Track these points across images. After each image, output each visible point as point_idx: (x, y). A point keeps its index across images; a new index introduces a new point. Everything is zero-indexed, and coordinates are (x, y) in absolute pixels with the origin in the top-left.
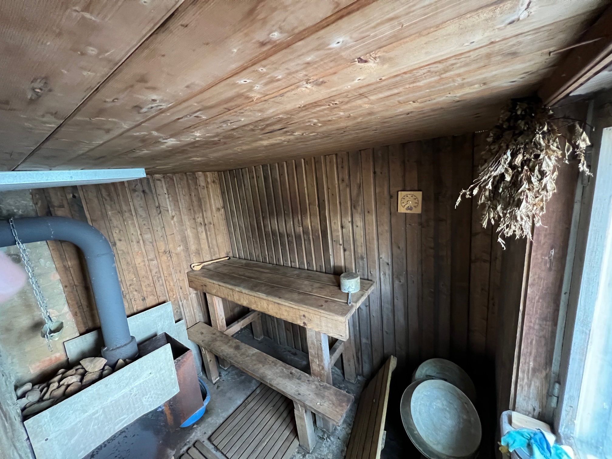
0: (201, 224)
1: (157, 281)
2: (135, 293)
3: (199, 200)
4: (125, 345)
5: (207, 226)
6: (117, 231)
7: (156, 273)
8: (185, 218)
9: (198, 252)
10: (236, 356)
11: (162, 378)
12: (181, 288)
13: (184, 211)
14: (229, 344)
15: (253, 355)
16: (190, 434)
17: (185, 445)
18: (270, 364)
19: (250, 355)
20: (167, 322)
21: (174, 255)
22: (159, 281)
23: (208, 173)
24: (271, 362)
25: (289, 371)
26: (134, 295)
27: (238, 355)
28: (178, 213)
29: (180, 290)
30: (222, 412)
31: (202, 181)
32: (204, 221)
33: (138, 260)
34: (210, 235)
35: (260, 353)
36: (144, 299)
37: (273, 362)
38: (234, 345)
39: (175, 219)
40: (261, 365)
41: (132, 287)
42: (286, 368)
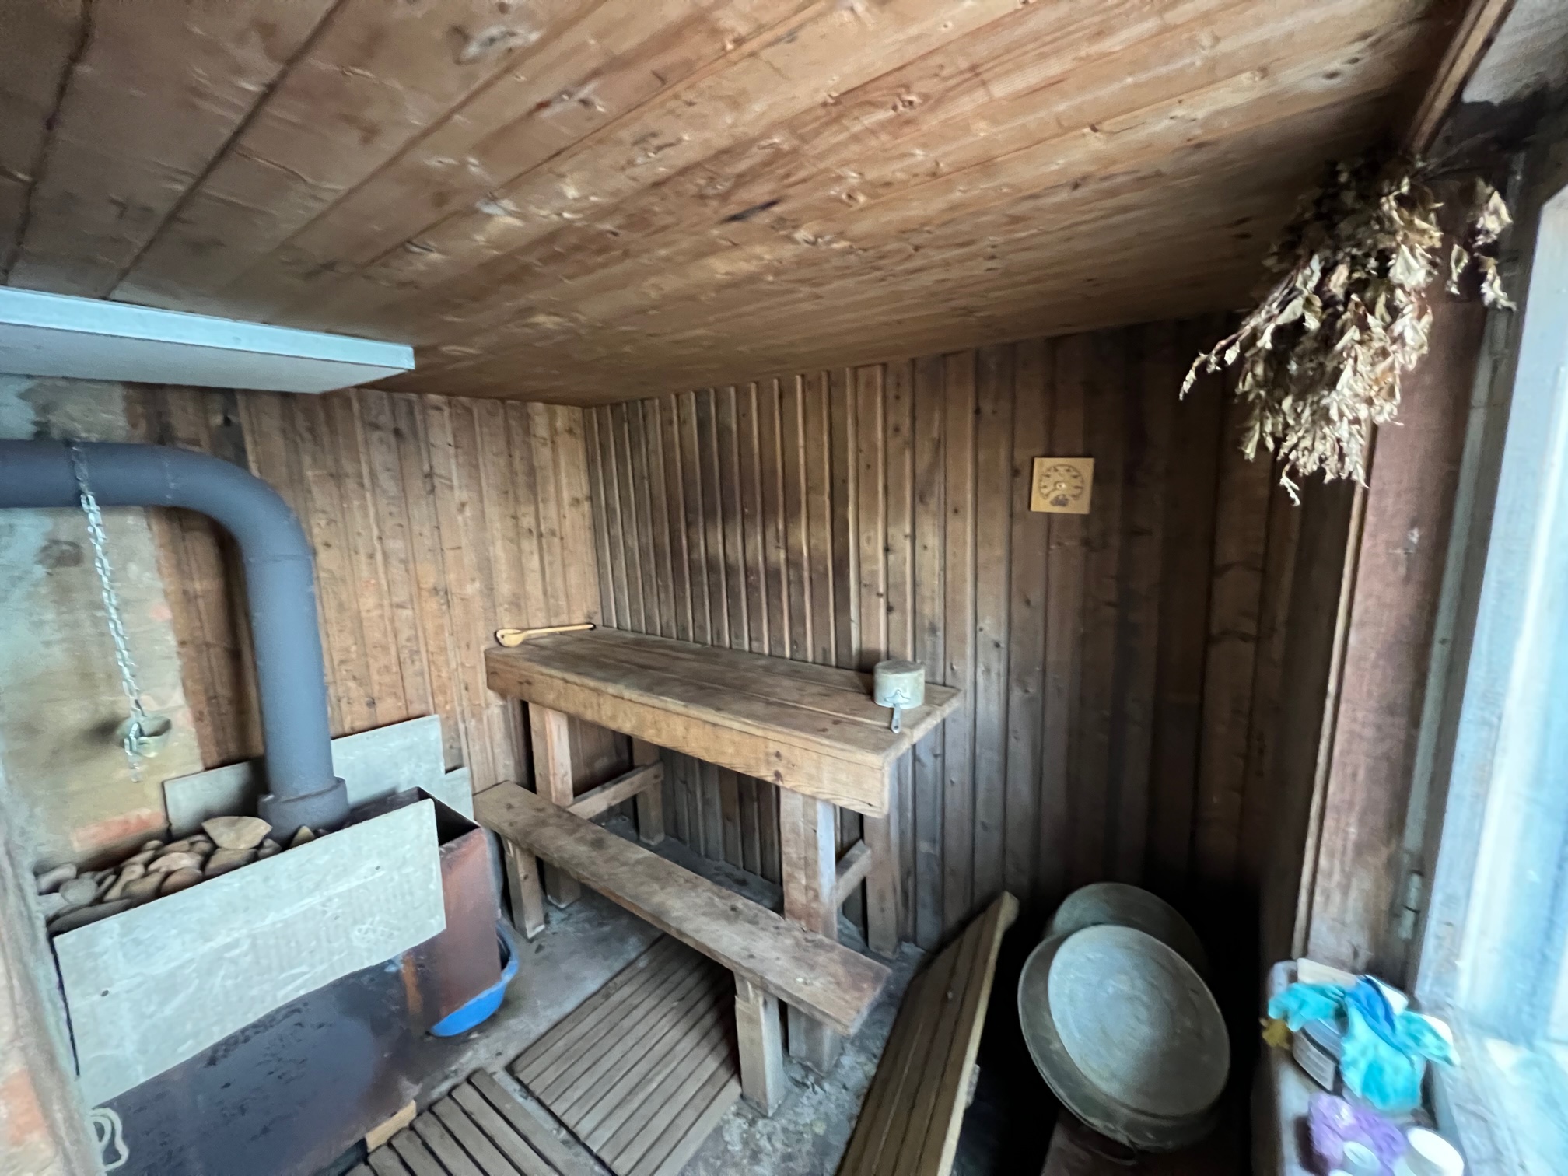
0: (530, 531)
1: (409, 661)
2: (352, 684)
3: (531, 471)
4: (320, 794)
5: (544, 540)
6: (323, 523)
7: (408, 640)
8: (493, 512)
9: (517, 603)
10: (594, 863)
11: (406, 886)
12: (467, 689)
13: (491, 494)
14: (578, 835)
15: (638, 862)
16: (460, 1053)
17: (446, 1078)
18: (680, 886)
19: (632, 861)
20: (425, 767)
21: (456, 600)
22: (413, 662)
23: (560, 410)
24: (682, 881)
25: (729, 904)
26: (348, 690)
27: (600, 861)
28: (474, 495)
29: (464, 692)
30: (545, 1008)
31: (541, 429)
32: (538, 525)
33: (368, 601)
34: (551, 564)
35: (656, 859)
36: (372, 703)
37: (687, 881)
38: (591, 836)
39: (468, 512)
40: (656, 886)
41: (343, 667)
42: (722, 898)
